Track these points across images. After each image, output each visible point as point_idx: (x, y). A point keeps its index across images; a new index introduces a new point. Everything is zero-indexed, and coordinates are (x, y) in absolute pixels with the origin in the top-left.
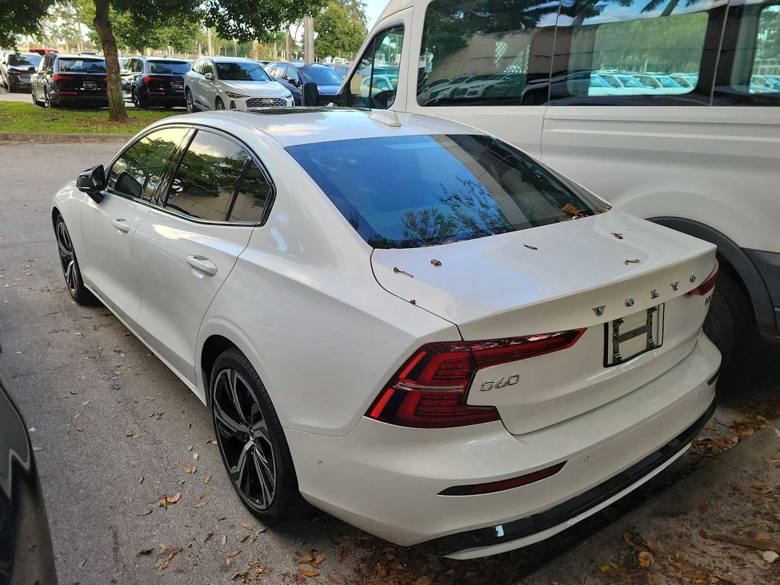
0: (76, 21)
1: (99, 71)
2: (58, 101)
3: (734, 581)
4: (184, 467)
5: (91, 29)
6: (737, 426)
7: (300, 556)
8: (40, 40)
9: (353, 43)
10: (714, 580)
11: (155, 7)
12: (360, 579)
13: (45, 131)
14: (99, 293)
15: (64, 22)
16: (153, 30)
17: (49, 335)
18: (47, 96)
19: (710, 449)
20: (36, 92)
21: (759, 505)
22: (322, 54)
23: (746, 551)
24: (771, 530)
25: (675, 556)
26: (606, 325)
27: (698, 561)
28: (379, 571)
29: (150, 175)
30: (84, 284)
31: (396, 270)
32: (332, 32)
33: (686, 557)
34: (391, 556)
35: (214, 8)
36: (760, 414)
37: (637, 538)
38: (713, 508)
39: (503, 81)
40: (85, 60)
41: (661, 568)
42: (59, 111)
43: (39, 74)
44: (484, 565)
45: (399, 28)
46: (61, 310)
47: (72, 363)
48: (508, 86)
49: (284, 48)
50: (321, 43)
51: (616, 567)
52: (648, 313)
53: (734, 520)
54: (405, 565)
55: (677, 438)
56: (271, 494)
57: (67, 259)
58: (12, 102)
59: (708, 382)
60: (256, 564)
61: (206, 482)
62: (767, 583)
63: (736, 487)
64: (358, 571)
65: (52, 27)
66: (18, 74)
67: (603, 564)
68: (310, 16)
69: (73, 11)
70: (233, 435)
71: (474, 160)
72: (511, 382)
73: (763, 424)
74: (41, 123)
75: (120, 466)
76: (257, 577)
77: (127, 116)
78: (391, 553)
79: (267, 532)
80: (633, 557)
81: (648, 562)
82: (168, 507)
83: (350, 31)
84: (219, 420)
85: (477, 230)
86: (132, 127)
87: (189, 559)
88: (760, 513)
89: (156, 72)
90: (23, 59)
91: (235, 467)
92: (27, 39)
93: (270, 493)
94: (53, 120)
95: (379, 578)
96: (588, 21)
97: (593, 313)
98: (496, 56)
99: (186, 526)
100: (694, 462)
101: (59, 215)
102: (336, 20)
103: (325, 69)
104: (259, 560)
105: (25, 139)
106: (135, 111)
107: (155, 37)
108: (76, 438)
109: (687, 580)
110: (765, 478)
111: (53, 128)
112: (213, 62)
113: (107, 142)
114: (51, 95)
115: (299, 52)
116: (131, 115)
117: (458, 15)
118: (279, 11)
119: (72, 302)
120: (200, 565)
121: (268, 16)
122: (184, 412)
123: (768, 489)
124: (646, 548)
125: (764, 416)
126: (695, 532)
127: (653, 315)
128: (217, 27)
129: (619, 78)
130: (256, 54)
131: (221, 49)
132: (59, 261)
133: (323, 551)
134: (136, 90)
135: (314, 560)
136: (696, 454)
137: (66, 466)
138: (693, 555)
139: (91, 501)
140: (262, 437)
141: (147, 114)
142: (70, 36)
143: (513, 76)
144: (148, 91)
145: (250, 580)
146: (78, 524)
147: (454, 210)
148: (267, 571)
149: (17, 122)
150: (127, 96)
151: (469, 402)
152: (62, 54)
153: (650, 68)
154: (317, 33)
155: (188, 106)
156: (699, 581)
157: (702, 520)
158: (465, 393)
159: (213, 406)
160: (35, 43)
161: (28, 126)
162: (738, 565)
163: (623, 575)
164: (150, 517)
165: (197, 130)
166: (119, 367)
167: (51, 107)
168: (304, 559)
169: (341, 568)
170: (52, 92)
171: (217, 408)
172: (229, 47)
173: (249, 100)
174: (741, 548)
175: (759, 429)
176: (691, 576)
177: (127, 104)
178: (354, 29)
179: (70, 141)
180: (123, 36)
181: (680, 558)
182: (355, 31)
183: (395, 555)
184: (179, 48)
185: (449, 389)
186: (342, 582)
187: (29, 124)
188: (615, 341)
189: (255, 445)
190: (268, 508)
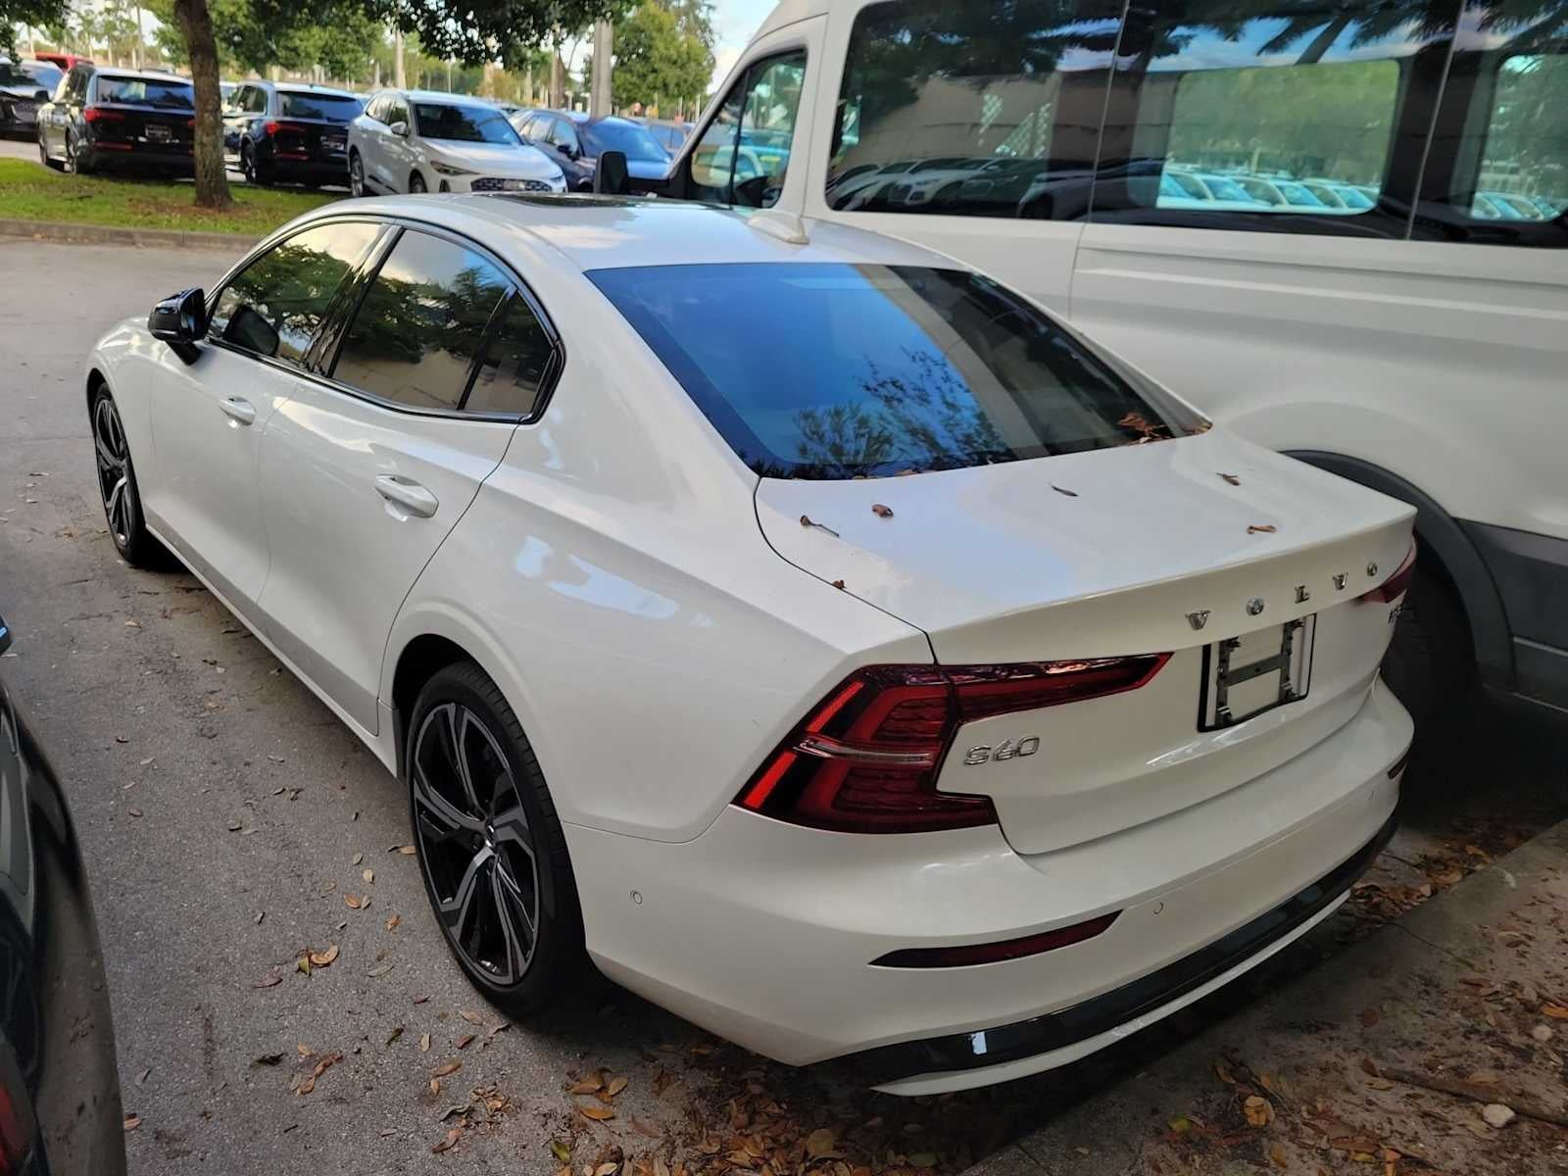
0: (134, 3)
1: (178, 105)
2: (93, 160)
3: (1429, 1159)
4: (345, 896)
5: (163, 22)
6: (1429, 865)
7: (577, 1080)
8: (57, 38)
9: (686, 81)
10: (1391, 1156)
12: (697, 1128)
13: (66, 219)
14: (176, 542)
16: (289, 32)
17: (72, 622)
18: (71, 149)
19: (1377, 905)
20: (49, 139)
21: (1475, 1015)
22: (621, 99)
23: (1452, 1104)
24: (1499, 1066)
25: (1315, 1107)
26: (1207, 649)
27: (1360, 1117)
28: (734, 1115)
29: (285, 315)
30: (147, 525)
31: (805, 522)
32: (644, 58)
33: (1337, 1110)
34: (757, 1086)
36: (1472, 843)
37: (1243, 1069)
38: (1386, 1018)
39: (983, 172)
40: (149, 82)
41: (1288, 1129)
42: (94, 182)
43: (56, 104)
44: (940, 1111)
45: (796, 55)
46: (96, 575)
47: (118, 681)
48: (993, 184)
49: (547, 82)
50: (621, 77)
51: (1201, 1123)
52: (1285, 631)
53: (1428, 1042)
54: (784, 1106)
55: (1317, 884)
56: (524, 954)
57: (112, 474)
59: (1388, 774)
60: (490, 1092)
61: (389, 927)
63: (1431, 981)
64: (692, 1114)
65: (83, 13)
66: (13, 103)
67: (1175, 1118)
68: (606, 22)
70: (449, 834)
71: (941, 320)
72: (1023, 751)
73: (1478, 863)
74: (57, 203)
75: (217, 888)
76: (492, 1116)
77: (231, 199)
78: (756, 1081)
79: (510, 1030)
80: (1233, 1106)
81: (1263, 1117)
82: (314, 972)
83: (680, 57)
84: (421, 804)
85: (939, 453)
86: (240, 220)
87: (356, 1077)
88: (1477, 1032)
89: (293, 115)
90: (24, 74)
91: (449, 899)
92: (30, 34)
93: (522, 950)
94: (81, 198)
95: (733, 1129)
96: (1157, 64)
97: (1187, 625)
98: (983, 120)
99: (349, 1012)
100: (1347, 929)
101: (104, 386)
102: (655, 34)
103: (633, 129)
104: (495, 1084)
105: (25, 233)
106: (245, 190)
107: (290, 45)
108: (127, 828)
109: (1339, 1153)
110: (1487, 965)
111: (80, 213)
112: (408, 101)
113: (189, 247)
114: (80, 147)
115: (575, 92)
116: (237, 197)
118: (547, 7)
119: (119, 561)
120: (377, 1089)
121: (524, 18)
122: (344, 788)
123: (1492, 986)
124: (1259, 1091)
125: (1481, 848)
126: (1352, 1062)
127: (1293, 636)
128: (420, 32)
129: (1205, 181)
130: (491, 91)
131: (421, 78)
132: (96, 478)
133: (623, 1071)
134: (251, 146)
135: (604, 1089)
136: (1351, 915)
137: (107, 882)
138: (1350, 1107)
139: (159, 955)
140: (514, 841)
141: (269, 197)
142: (116, 33)
143: (1006, 163)
144: (275, 151)
145: (477, 1123)
146: (133, 999)
147: (891, 407)
148: (512, 1107)
149: (9, 198)
150: (232, 158)
151: (940, 787)
152: (103, 68)
153: (1265, 164)
154: (616, 58)
155: (352, 184)
156: (1361, 1157)
157: (1366, 1041)
158: (934, 766)
159: (412, 776)
160: (48, 43)
161: (31, 207)
162: (1437, 1129)
163: (1214, 1139)
164: (277, 990)
165: (403, 230)
166: (213, 692)
167: (79, 172)
168: (584, 1085)
169: (658, 1106)
170: (82, 143)
171: (420, 783)
172: (435, 74)
173: (477, 181)
174: (1439, 1095)
175: (1471, 872)
176: (1347, 1147)
177: (230, 176)
178: (688, 53)
179: (115, 242)
180: (228, 40)
181: (1324, 1112)
182: (689, 59)
183: (765, 1085)
184: (337, 71)
185: (902, 759)
186: (661, 1134)
187: (33, 204)
188: (1222, 682)
189: (496, 856)
190: (518, 983)
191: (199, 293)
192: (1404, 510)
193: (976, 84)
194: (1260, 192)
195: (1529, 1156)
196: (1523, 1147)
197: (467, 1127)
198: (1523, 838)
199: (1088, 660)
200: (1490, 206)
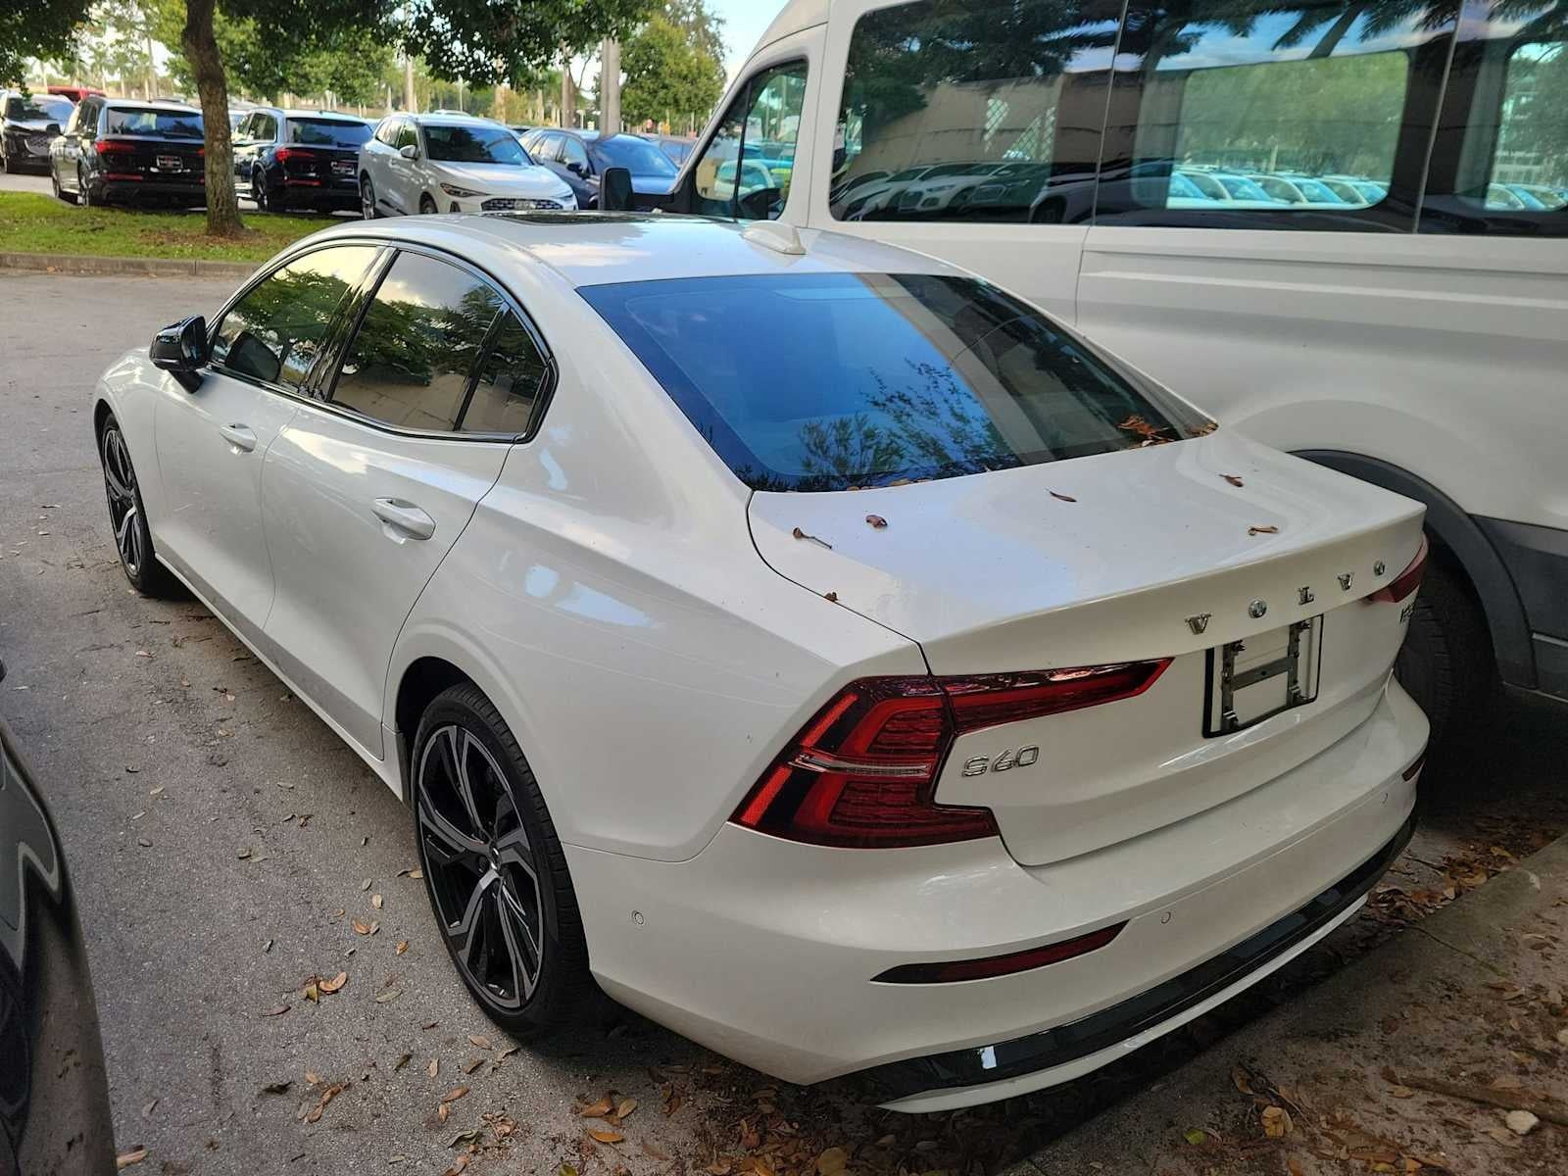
0: (145, 35)
1: (188, 135)
2: (105, 192)
3: (1451, 1168)
4: (354, 922)
5: (174, 53)
6: (1452, 867)
7: (587, 1103)
8: (69, 71)
9: (696, 96)
10: (1412, 1165)
11: (307, 11)
12: (707, 1149)
13: (78, 251)
14: (186, 572)
15: (121, 36)
16: (297, 58)
17: (83, 653)
18: (83, 181)
19: (1400, 909)
20: (61, 173)
21: (1499, 1020)
22: (633, 116)
23: (1474, 1111)
24: (1523, 1071)
25: (1335, 1117)
26: (1210, 653)
27: (1380, 1127)
28: (744, 1135)
29: (292, 341)
30: (156, 554)
31: (798, 534)
32: (654, 73)
33: (1357, 1120)
34: (769, 1106)
35: (423, 17)
36: (1497, 844)
37: (1259, 1079)
38: (1408, 1024)
39: (995, 177)
40: (160, 113)
41: (1306, 1140)
42: (106, 213)
43: (67, 137)
44: (954, 1127)
45: (796, 66)
46: (107, 606)
47: (128, 711)
48: (1005, 189)
49: (558, 102)
50: (631, 94)
51: (1217, 1135)
52: (1291, 633)
53: (1450, 1048)
54: (796, 1125)
55: (1335, 887)
56: (530, 978)
57: (122, 505)
58: (12, 193)
59: (1403, 775)
60: (498, 1117)
61: (398, 952)
62: (1516, 1172)
63: (1452, 985)
64: (702, 1135)
65: (95, 46)
66: (25, 137)
67: (1191, 1130)
68: (613, 39)
69: (139, 16)
70: (455, 858)
71: (944, 327)
72: (1023, 760)
73: (1504, 864)
74: (70, 235)
75: (225, 916)
76: (500, 1142)
77: (243, 227)
78: (767, 1100)
79: (519, 1054)
80: (1250, 1117)
81: (1280, 1128)
82: (322, 1000)
83: (690, 72)
84: (426, 827)
85: (946, 462)
86: (252, 248)
87: (365, 1105)
88: (1500, 1036)
89: (303, 142)
90: (36, 108)
91: (458, 923)
92: (43, 68)
93: (528, 973)
94: (93, 230)
95: (743, 1150)
96: (1167, 63)
97: (1187, 630)
98: (988, 126)
99: (357, 1039)
100: (1368, 934)
101: (110, 416)
102: (664, 50)
103: (644, 145)
104: (503, 1109)
105: (38, 266)
106: (257, 218)
107: (300, 72)
108: (137, 859)
109: (1358, 1164)
110: (1511, 969)
111: (92, 244)
112: (417, 124)
113: (201, 276)
114: (92, 180)
115: (587, 111)
116: (249, 224)
117: (908, 45)
118: (553, 26)
119: (130, 591)
120: (385, 1116)
121: (529, 37)
122: (353, 813)
123: (1516, 990)
124: (1276, 1101)
125: (1507, 850)
126: (1371, 1069)
127: (1300, 638)
128: (426, 55)
129: (1221, 181)
130: (501, 113)
131: (432, 100)
132: (106, 509)
133: (632, 1093)
134: (262, 175)
135: (613, 1111)
136: (1372, 920)
137: (115, 914)
138: (1370, 1116)
139: (167, 985)
140: (517, 862)
141: (281, 224)
142: (129, 65)
143: (1017, 167)
144: (286, 178)
145: (486, 1149)
146: (141, 1030)
147: (901, 422)
148: (521, 1132)
149: (22, 231)
150: (243, 186)
151: (940, 798)
152: (114, 99)
153: (1283, 162)
154: (625, 75)
155: (364, 209)
156: (1381, 1167)
157: (1386, 1048)
158: (931, 778)
159: (417, 800)
160: (60, 77)
161: (43, 240)
162: (1458, 1137)
163: (1231, 1151)
164: (285, 1019)
165: (398, 252)
166: (222, 721)
167: (91, 204)
168: (591, 1109)
169: (667, 1128)
170: (94, 175)
171: (424, 804)
172: (446, 96)
173: (488, 202)
174: (1463, 1103)
175: (1496, 873)
176: (1366, 1157)
177: (242, 204)
178: (698, 68)
179: (127, 273)
180: (238, 68)
181: (1342, 1122)
182: (699, 73)
183: (776, 1105)
184: (348, 96)
185: (899, 772)
186: (671, 1157)
187: (46, 238)
188: (1227, 686)
189: (502, 878)
190: (527, 1005)
191: (201, 321)
192: (1413, 507)
193: (986, 88)
194: (1277, 190)
195: (1554, 1162)
196: (1547, 1154)
197: (475, 1152)
198: (1549, 838)
199: (1092, 667)
200: (1513, 198)
